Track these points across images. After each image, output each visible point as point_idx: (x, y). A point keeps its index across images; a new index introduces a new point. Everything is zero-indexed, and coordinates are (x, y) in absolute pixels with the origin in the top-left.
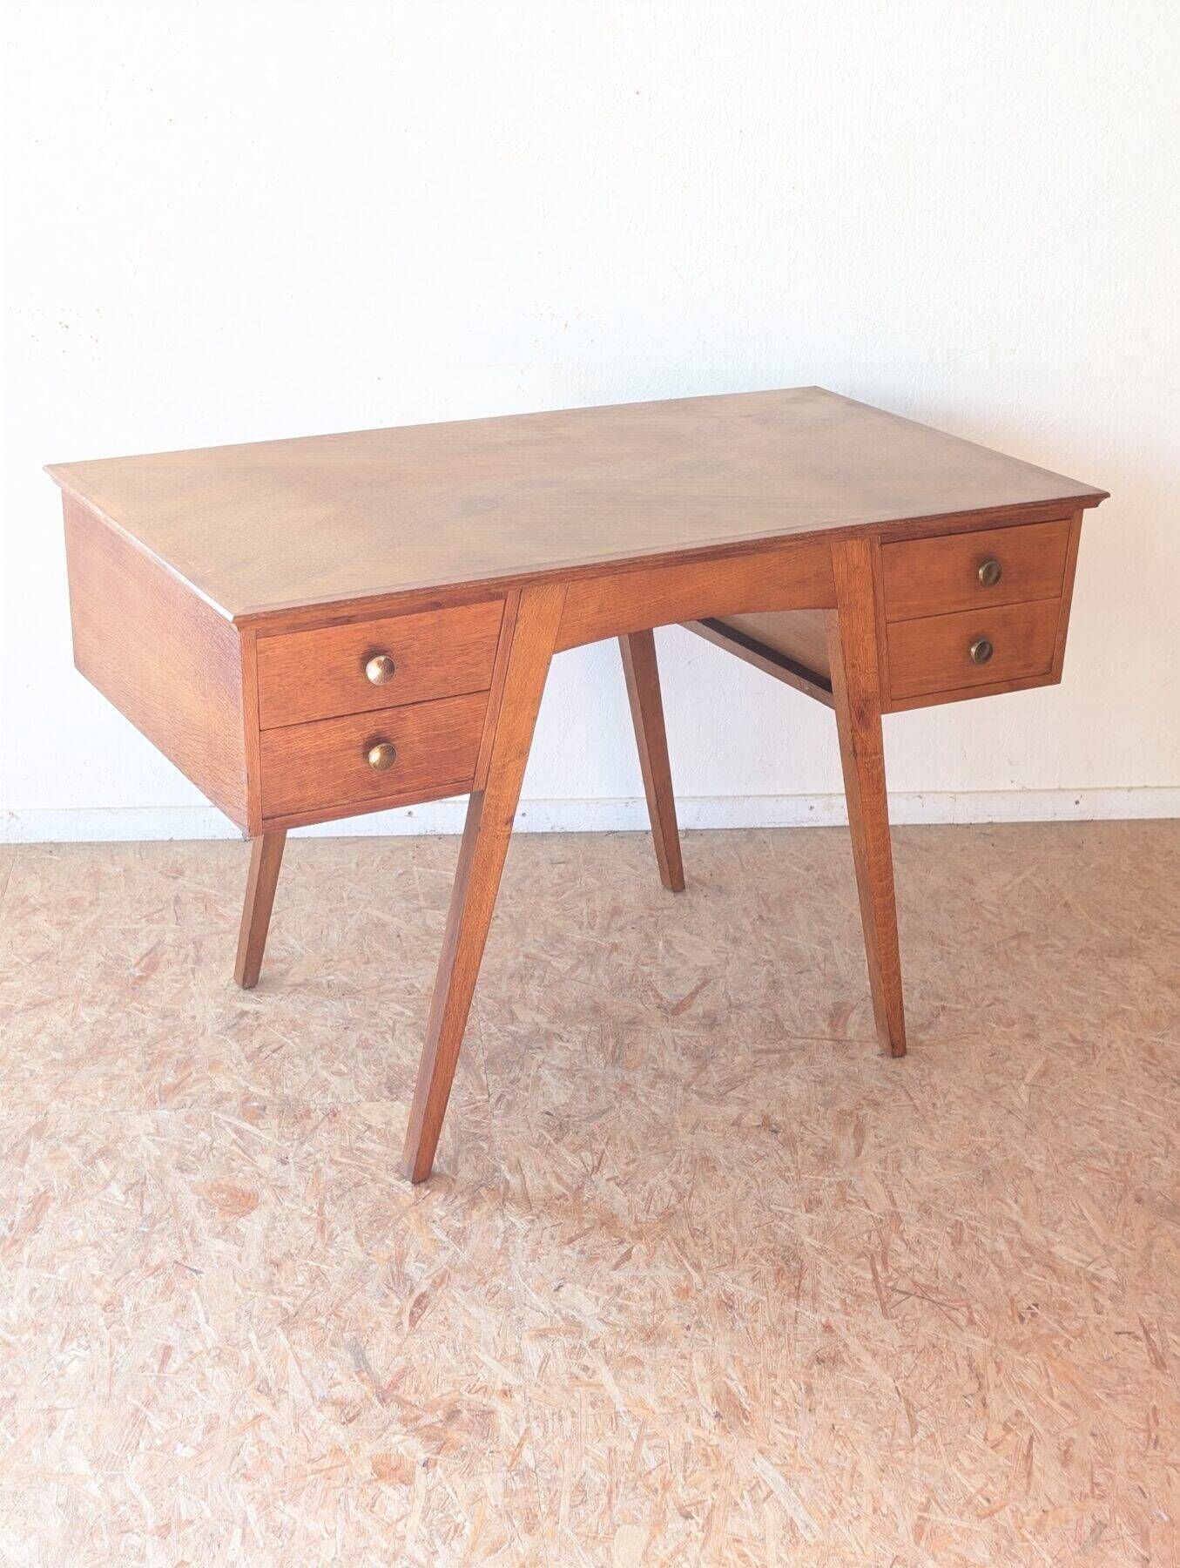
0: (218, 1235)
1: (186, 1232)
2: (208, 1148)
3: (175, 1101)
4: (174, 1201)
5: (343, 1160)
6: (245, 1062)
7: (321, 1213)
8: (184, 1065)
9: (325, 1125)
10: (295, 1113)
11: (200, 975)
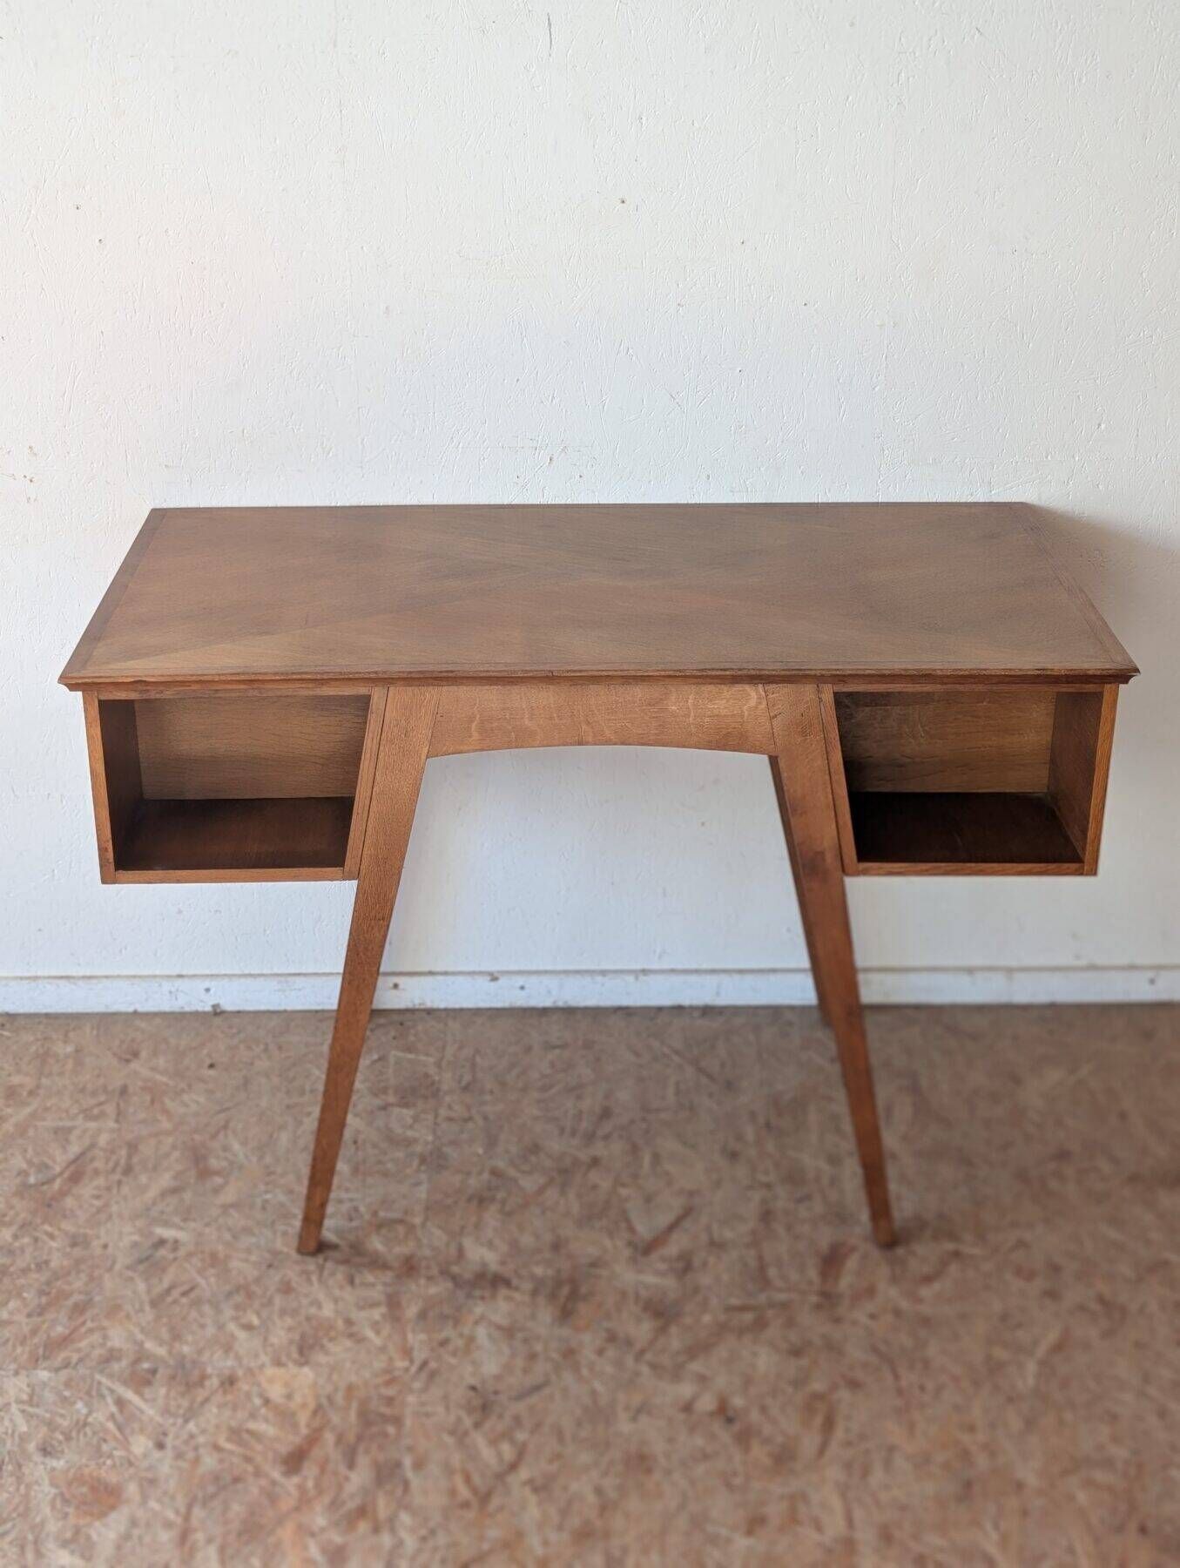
0: (65, 1544)
1: (30, 1537)
2: (81, 1423)
3: (60, 1359)
4: (26, 1496)
5: (228, 1446)
6: (147, 1308)
7: (187, 1518)
8: (80, 1309)
9: (218, 1398)
10: (187, 1378)
11: (125, 1190)
